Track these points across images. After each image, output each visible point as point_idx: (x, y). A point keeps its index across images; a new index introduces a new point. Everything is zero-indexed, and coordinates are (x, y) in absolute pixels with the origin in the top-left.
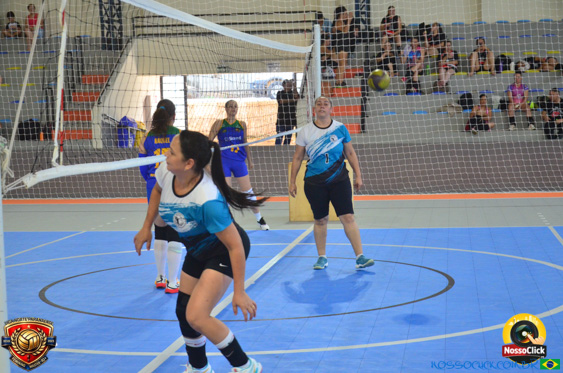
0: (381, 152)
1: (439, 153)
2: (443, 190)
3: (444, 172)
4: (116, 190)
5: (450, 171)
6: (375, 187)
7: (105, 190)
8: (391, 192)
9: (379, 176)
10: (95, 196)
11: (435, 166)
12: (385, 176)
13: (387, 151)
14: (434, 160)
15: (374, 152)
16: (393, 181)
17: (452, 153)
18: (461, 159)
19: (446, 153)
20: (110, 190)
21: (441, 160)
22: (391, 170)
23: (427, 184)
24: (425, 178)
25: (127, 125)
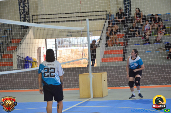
1: (151, 69)
2: (153, 84)
3: (153, 76)
4: (20, 86)
5: (156, 76)
6: (125, 83)
7: (15, 86)
10: (12, 89)
11: (150, 74)
14: (149, 72)
17: (156, 69)
18: (160, 71)
19: (154, 69)
20: (18, 86)
21: (152, 71)
23: (146, 82)
24: (146, 79)
25: (28, 60)
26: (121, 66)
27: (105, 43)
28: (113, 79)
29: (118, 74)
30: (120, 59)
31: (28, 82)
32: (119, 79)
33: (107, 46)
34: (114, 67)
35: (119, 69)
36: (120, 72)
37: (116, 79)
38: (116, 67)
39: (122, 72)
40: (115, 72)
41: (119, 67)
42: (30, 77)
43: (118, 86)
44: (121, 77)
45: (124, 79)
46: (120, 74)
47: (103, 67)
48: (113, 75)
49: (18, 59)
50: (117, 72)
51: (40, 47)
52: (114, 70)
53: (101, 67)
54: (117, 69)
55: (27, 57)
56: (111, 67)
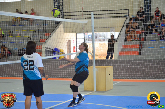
0: (139, 63)
1: (162, 64)
6: (137, 76)
8: (142, 79)
9: (138, 72)
12: (141, 72)
13: (141, 63)
14: (160, 67)
15: (137, 63)
16: (144, 74)
21: (163, 66)
22: (143, 70)
24: (156, 74)
25: (56, 51)
26: (134, 60)
27: (124, 38)
28: (126, 72)
29: (130, 68)
30: (135, 53)
31: (50, 71)
32: (131, 72)
33: (126, 41)
34: (127, 60)
35: (132, 63)
36: (132, 65)
37: (128, 72)
38: (129, 60)
39: (135, 65)
40: (127, 66)
41: (131, 60)
42: (52, 67)
43: (130, 79)
44: (133, 70)
45: (136, 72)
46: (132, 68)
47: (120, 60)
48: (125, 68)
49: (46, 51)
50: (130, 65)
51: (69, 40)
52: (127, 63)
53: (117, 60)
54: (129, 63)
55: (56, 48)
56: (124, 60)
